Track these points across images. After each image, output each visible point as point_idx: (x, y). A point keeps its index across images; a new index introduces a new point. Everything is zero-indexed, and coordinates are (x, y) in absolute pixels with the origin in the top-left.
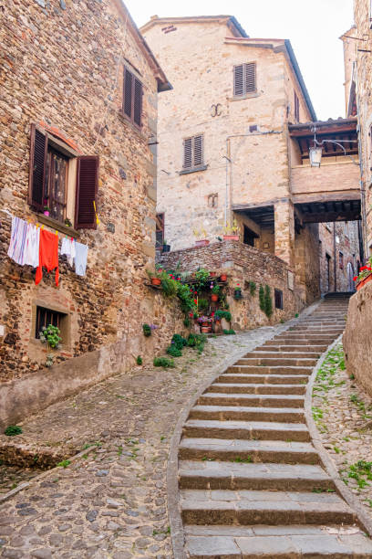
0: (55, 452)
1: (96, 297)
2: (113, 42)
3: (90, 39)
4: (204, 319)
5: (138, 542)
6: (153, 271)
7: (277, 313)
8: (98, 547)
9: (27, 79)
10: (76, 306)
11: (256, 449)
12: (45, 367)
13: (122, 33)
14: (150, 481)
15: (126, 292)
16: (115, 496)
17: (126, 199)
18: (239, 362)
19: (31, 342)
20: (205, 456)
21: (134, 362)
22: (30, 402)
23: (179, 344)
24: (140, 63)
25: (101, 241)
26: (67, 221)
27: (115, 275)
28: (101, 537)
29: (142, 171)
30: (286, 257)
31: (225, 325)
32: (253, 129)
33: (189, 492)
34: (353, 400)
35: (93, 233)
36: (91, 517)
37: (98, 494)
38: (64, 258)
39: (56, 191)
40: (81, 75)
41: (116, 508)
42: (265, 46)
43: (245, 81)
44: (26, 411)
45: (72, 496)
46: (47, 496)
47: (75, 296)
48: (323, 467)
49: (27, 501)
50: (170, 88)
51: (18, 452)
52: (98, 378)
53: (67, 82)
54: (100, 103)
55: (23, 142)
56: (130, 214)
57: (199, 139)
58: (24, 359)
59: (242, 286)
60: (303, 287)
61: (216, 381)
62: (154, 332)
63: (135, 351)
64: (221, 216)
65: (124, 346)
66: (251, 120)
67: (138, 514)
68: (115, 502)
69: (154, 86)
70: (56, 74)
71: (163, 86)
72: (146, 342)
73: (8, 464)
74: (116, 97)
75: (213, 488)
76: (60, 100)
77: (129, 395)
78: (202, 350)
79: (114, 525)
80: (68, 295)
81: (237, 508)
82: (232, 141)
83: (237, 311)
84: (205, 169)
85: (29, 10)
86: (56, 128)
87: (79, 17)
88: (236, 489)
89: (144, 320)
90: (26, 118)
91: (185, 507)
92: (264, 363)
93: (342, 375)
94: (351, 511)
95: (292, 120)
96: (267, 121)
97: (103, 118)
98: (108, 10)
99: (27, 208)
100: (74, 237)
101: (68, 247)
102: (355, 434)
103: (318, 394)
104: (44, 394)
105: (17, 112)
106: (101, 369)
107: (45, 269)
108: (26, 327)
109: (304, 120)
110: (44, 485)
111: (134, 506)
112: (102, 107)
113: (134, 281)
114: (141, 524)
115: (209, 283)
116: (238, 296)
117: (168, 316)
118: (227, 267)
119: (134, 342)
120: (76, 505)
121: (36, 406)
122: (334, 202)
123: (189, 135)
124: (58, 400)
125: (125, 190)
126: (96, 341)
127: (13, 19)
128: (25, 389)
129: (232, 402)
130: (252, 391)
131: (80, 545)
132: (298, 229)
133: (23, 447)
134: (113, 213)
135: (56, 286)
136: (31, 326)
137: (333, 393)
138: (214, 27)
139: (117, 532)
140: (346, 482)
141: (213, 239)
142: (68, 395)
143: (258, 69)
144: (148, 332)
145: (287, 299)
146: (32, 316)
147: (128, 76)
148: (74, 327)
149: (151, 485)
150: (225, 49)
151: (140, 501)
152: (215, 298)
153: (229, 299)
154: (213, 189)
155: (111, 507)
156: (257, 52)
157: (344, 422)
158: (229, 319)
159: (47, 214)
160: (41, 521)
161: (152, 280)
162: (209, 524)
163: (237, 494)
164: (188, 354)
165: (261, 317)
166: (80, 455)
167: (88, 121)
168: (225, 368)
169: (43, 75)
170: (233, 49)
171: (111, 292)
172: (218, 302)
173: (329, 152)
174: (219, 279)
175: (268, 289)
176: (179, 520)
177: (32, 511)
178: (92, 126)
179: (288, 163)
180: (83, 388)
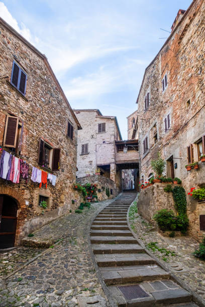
0: (47, 242)
1: (58, 192)
2: (65, 114)
3: (58, 112)
4: (89, 198)
5: (85, 275)
6: (75, 184)
7: (111, 196)
8: (71, 278)
9: (38, 124)
10: (52, 195)
11: (116, 239)
12: (42, 215)
13: (68, 112)
14: (83, 252)
15: (67, 190)
16: (72, 258)
17: (68, 162)
18: (102, 211)
19: (37, 206)
20: (99, 242)
21: (69, 211)
22: (36, 226)
23: (82, 206)
24: (73, 121)
25: (60, 175)
26: (49, 168)
27: (64, 185)
28: (71, 274)
29: (73, 154)
30: (114, 180)
31: (95, 199)
32: (104, 142)
33: (97, 255)
34: (143, 222)
35: (58, 172)
36: (66, 266)
37: (66, 257)
38: (48, 180)
39: (46, 159)
40: (55, 123)
41: (74, 262)
42: (108, 118)
43: (102, 128)
44: (35, 228)
45: (57, 259)
46: (48, 259)
47: (51, 191)
48: (139, 244)
49: (41, 261)
50: (82, 129)
51: (34, 242)
52: (58, 217)
53: (51, 125)
54: (61, 132)
55: (36, 143)
56: (69, 166)
57: (87, 145)
58: (35, 212)
59: (101, 188)
60: (118, 188)
61: (97, 217)
62: (75, 203)
63: (69, 208)
64: (93, 168)
65: (66, 207)
66: (103, 139)
67: (82, 265)
68: (73, 260)
69: (77, 128)
70: (47, 122)
71: (79, 128)
72: (73, 205)
73: (30, 247)
74: (65, 131)
75: (105, 253)
76: (48, 131)
77: (69, 222)
78: (89, 207)
79: (74, 269)
80: (49, 191)
81: (116, 261)
82: (97, 146)
83: (99, 195)
84: (88, 154)
85: (39, 102)
86: (47, 139)
87: (55, 105)
88: (112, 253)
89: (72, 199)
90: (37, 136)
91: (98, 261)
92: (110, 211)
93: (136, 214)
94: (153, 260)
95: (116, 140)
96: (108, 140)
97: (62, 137)
98: (64, 104)
99: (37, 164)
100: (52, 173)
101: (50, 176)
102: (146, 233)
103: (131, 221)
104: (41, 223)
105: (35, 134)
106: (59, 214)
107: (43, 183)
108: (36, 202)
109: (119, 140)
110: (46, 255)
111: (80, 261)
112: (61, 134)
113: (69, 187)
114: (84, 268)
115: (90, 187)
116: (99, 191)
117: (79, 197)
118: (96, 182)
119: (69, 205)
120: (60, 262)
121: (38, 227)
122: (128, 164)
123: (83, 144)
124: (45, 224)
125: (67, 159)
126: (58, 205)
127: (34, 105)
128: (35, 222)
129: (103, 224)
130: (109, 220)
131: (64, 277)
132: (117, 171)
133: (35, 241)
134: (64, 166)
135: (46, 189)
136: (37, 201)
137: (135, 220)
138: (93, 113)
139: (76, 271)
140: (149, 250)
141: (91, 174)
142: (48, 223)
143: (106, 125)
144: (73, 202)
145: (114, 192)
146: (38, 198)
147: (69, 124)
148: (51, 201)
149: (84, 254)
150: (96, 119)
151: (81, 260)
152: (92, 192)
153: (97, 192)
154: (91, 160)
155: (72, 262)
156: (106, 120)
157: (142, 229)
158: (97, 198)
159: (43, 166)
160: (48, 269)
161: (75, 187)
162: (107, 266)
163: (114, 256)
164: (85, 209)
165: (106, 197)
166: (57, 244)
167: (57, 138)
168: (98, 213)
169: (43, 123)
170: (98, 119)
171: (62, 190)
172: (93, 193)
173: (130, 149)
174: (94, 186)
175: (108, 189)
176: (97, 266)
177: (44, 265)
178: (58, 139)
179: (115, 152)
180: (53, 220)
